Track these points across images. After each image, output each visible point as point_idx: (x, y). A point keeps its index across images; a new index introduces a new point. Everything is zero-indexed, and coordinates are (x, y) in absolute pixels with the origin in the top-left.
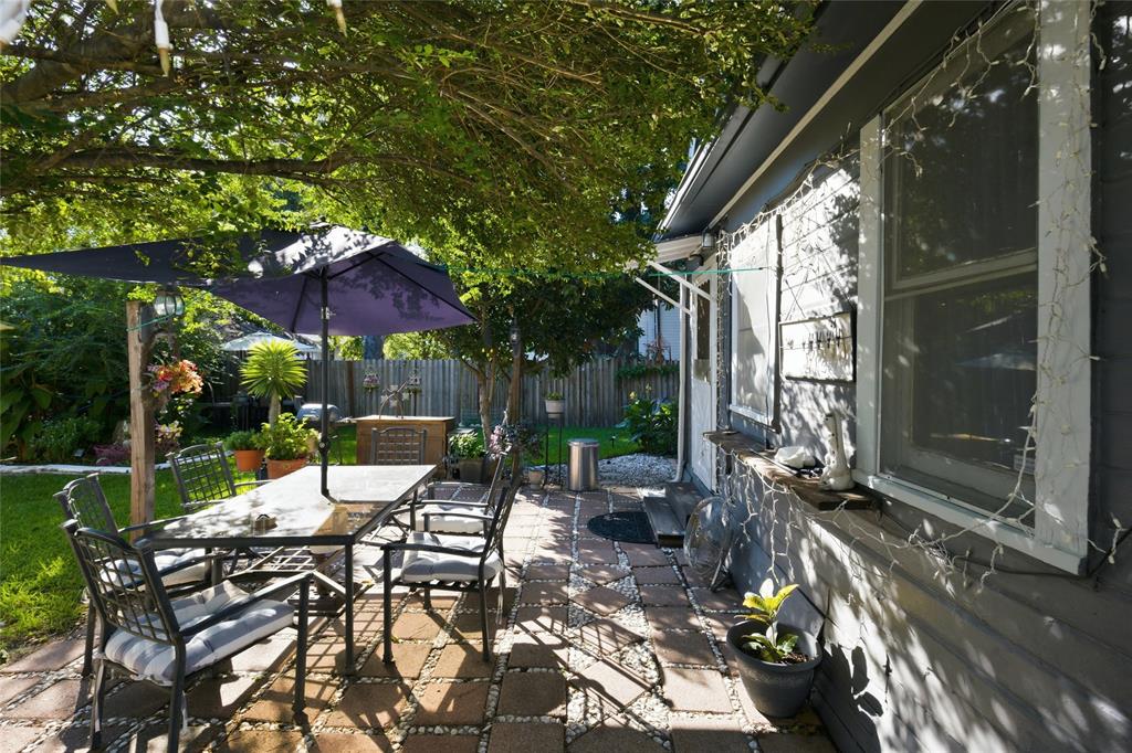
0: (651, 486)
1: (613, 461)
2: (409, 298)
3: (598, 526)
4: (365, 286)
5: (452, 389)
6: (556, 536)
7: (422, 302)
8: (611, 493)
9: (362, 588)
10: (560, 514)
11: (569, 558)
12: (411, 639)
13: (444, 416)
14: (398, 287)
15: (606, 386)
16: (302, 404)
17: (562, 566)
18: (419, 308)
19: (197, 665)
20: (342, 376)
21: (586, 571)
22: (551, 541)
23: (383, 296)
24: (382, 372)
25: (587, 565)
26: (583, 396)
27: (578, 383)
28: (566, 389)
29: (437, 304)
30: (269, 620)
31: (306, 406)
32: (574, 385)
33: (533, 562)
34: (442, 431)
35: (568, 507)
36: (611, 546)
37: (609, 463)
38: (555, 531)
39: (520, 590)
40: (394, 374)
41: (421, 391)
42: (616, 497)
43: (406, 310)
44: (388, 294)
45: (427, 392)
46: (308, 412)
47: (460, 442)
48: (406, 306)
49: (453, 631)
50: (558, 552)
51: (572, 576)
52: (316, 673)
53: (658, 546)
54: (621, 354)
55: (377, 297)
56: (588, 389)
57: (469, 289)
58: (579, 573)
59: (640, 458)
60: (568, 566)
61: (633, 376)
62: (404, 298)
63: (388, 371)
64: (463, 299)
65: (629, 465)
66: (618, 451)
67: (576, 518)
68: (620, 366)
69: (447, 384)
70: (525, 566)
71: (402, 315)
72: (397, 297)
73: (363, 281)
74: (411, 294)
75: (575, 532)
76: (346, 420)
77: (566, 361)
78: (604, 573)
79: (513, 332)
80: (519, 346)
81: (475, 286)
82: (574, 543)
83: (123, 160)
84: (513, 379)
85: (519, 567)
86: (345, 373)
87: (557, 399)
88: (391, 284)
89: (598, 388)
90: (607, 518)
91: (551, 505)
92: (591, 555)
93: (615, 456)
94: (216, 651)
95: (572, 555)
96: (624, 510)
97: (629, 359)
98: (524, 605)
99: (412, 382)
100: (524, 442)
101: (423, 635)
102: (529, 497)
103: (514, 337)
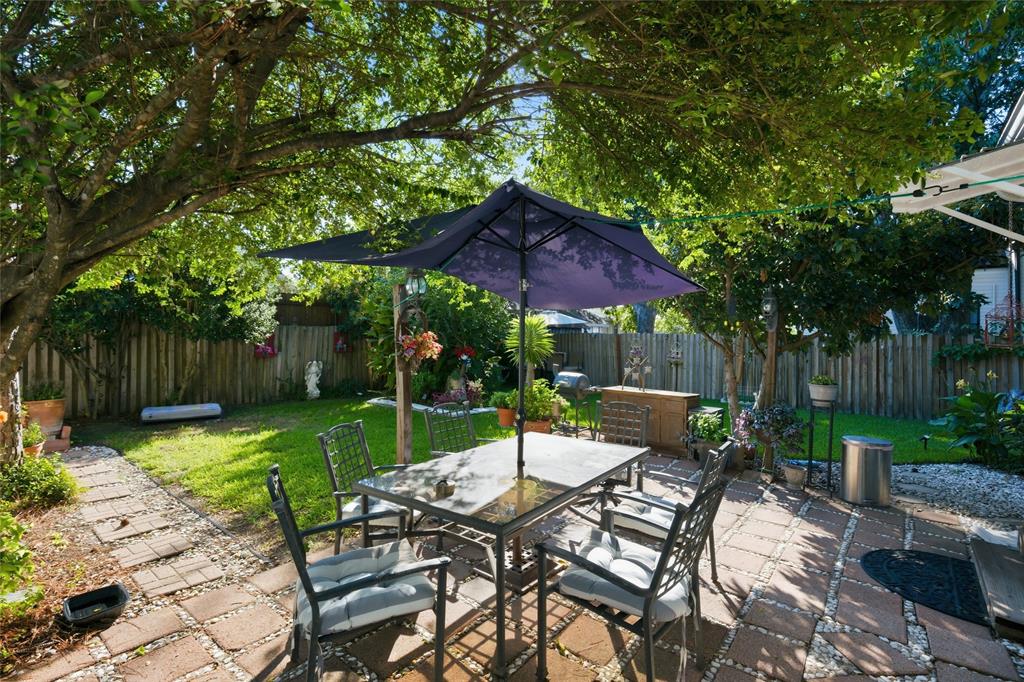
0: (989, 517)
1: (924, 468)
2: (619, 267)
3: (877, 564)
4: (572, 258)
5: (714, 363)
6: (806, 564)
7: (635, 271)
8: (912, 517)
9: (556, 568)
10: (820, 533)
11: (819, 605)
12: (577, 655)
13: (688, 392)
14: (605, 255)
15: (919, 367)
16: (559, 371)
17: (805, 616)
18: (632, 276)
19: (332, 628)
20: (611, 347)
21: (845, 638)
22: (798, 568)
23: (591, 266)
24: (646, 345)
25: (847, 628)
26: (881, 380)
27: (874, 364)
28: (857, 370)
29: (652, 271)
30: (407, 598)
31: (561, 374)
32: (869, 365)
33: (764, 595)
34: (681, 408)
35: (837, 523)
36: (899, 606)
37: (915, 471)
38: (807, 555)
39: (732, 634)
40: (657, 348)
41: (682, 364)
42: (920, 525)
43: (618, 280)
44: (597, 265)
45: (688, 365)
46: (563, 378)
47: (700, 422)
48: (617, 275)
49: (628, 664)
50: (804, 589)
51: (818, 638)
52: (473, 659)
53: (995, 635)
54: (945, 328)
55: (585, 268)
56: (890, 370)
57: (689, 251)
58: (831, 639)
59: (975, 471)
60: (816, 618)
61: (965, 357)
62: (614, 267)
63: (651, 343)
64: (684, 264)
65: (951, 478)
66: (931, 455)
67: (844, 544)
68: (942, 342)
69: (709, 358)
70: (752, 596)
71: (615, 285)
72: (606, 266)
73: (569, 252)
74: (620, 262)
75: (839, 564)
76: (592, 388)
77: (845, 336)
78: (874, 651)
79: (767, 302)
80: (776, 319)
81: (697, 248)
82: (834, 583)
83: (289, 147)
84: (768, 357)
85: (742, 596)
86: (614, 346)
87: (825, 384)
88: (598, 255)
89: (905, 370)
90: (898, 555)
91: (811, 516)
92: (858, 609)
93: (929, 462)
94: (351, 619)
95: (826, 602)
96: (933, 549)
97: (959, 335)
98: (730, 662)
99: (674, 355)
100: (777, 431)
101: (591, 656)
102: (781, 498)
103: (767, 308)
